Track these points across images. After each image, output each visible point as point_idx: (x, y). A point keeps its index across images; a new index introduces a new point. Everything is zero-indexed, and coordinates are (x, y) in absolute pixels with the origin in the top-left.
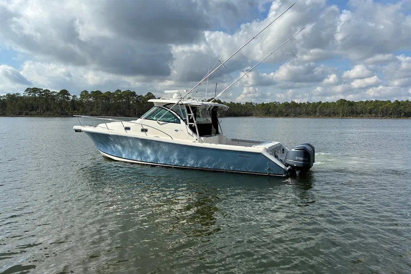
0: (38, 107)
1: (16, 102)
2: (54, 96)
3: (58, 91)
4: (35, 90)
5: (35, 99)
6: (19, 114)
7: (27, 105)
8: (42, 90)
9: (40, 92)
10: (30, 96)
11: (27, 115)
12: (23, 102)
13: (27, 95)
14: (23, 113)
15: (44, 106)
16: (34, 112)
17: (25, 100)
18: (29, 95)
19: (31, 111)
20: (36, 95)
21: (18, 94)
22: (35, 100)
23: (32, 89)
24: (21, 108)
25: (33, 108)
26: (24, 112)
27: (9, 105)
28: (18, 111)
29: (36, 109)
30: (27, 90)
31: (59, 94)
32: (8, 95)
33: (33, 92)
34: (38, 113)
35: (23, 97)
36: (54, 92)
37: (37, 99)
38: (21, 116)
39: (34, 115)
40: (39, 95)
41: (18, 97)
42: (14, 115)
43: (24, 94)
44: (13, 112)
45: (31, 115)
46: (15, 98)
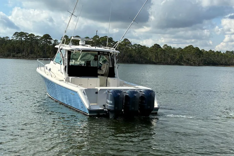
0: (24, 50)
1: (6, 44)
2: (38, 40)
3: (42, 36)
4: (22, 34)
5: (21, 42)
6: (7, 56)
7: (14, 48)
8: (28, 34)
9: (26, 36)
10: (18, 39)
11: (14, 57)
12: (11, 45)
13: (15, 38)
14: (10, 55)
15: (29, 49)
16: (20, 55)
17: (13, 43)
18: (17, 38)
19: (17, 53)
20: (23, 38)
21: (7, 37)
22: (22, 43)
23: (19, 33)
24: (9, 50)
25: (19, 50)
26: (12, 54)
29: (22, 52)
30: (15, 34)
31: (42, 38)
33: (20, 36)
34: (23, 55)
35: (11, 40)
36: (38, 36)
37: (23, 42)
38: (9, 57)
39: (20, 57)
40: (25, 38)
41: (7, 40)
42: (3, 57)
43: (12, 37)
44: (3, 54)
45: (17, 57)
46: (5, 41)
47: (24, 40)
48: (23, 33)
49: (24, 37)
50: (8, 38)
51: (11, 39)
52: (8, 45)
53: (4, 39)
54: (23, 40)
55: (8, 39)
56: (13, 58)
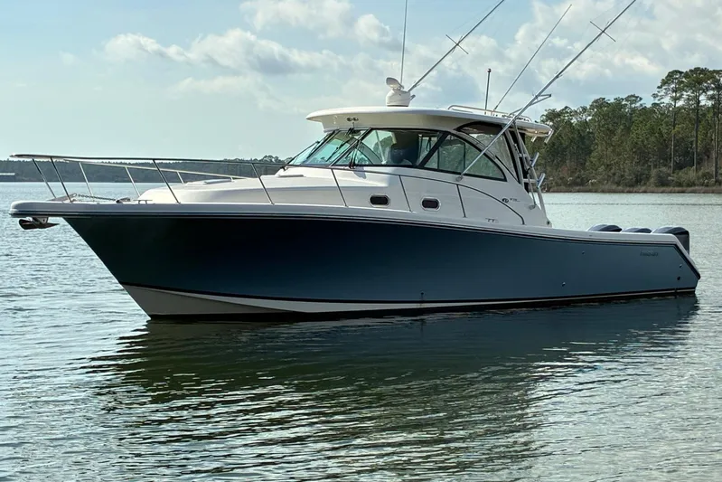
0: (707, 152)
1: (628, 130)
4: (699, 78)
5: (696, 114)
6: (635, 183)
7: (664, 144)
10: (680, 103)
11: (664, 185)
12: (652, 131)
13: (667, 100)
14: (648, 178)
16: (691, 174)
17: (659, 122)
18: (676, 99)
19: (679, 167)
20: (702, 98)
21: (634, 98)
22: (698, 121)
23: (687, 75)
24: (642, 154)
25: (686, 153)
26: (654, 172)
27: (599, 149)
28: (629, 168)
29: (700, 161)
30: (665, 82)
32: (599, 104)
33: (690, 86)
35: (652, 111)
37: (704, 115)
38: (643, 188)
39: (688, 185)
40: (711, 98)
41: (633, 110)
42: (614, 187)
43: (655, 96)
44: (614, 174)
45: (680, 185)
46: (622, 116)
47: (710, 103)
48: (703, 71)
49: (711, 93)
50: (635, 102)
51: (649, 106)
52: (639, 132)
53: (618, 104)
54: (702, 103)
55: (638, 104)
56: (662, 189)
